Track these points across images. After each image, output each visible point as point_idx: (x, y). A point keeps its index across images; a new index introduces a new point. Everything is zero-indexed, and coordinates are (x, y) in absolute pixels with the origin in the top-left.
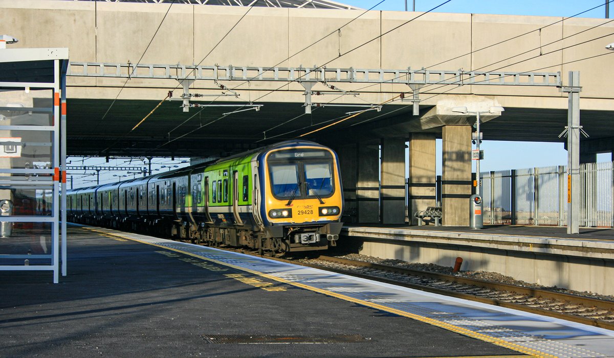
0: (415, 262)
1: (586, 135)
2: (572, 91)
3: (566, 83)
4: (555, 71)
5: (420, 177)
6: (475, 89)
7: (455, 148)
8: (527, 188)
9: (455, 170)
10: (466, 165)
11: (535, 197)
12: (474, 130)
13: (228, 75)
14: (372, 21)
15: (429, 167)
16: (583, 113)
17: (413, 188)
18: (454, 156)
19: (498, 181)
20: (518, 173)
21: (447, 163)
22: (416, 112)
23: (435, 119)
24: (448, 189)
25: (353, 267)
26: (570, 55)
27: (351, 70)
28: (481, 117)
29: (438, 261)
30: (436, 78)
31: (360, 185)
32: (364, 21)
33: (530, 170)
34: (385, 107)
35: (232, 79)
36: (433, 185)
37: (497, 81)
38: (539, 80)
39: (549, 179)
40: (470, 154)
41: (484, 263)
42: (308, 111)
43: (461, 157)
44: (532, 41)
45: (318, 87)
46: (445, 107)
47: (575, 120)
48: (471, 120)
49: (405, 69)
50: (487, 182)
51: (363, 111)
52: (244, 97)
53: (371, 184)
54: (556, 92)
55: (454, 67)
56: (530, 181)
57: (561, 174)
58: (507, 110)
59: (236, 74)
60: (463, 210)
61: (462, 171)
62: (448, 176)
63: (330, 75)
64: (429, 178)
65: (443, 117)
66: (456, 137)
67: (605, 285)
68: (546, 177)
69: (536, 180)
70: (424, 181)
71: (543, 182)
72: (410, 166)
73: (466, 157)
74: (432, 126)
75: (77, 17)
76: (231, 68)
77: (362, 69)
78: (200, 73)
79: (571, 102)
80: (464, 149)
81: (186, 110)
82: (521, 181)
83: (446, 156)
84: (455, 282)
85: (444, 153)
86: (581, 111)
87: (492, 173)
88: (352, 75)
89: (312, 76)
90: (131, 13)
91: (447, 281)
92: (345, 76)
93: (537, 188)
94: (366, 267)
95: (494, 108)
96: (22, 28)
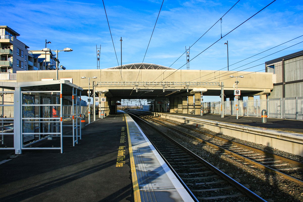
0: (188, 124)
1: (225, 96)
2: (222, 86)
3: (221, 85)
4: (218, 82)
5: (190, 104)
6: (201, 86)
7: (197, 98)
8: (212, 106)
9: (197, 103)
10: (200, 102)
11: (214, 108)
12: (201, 94)
13: (146, 84)
14: (179, 72)
15: (192, 102)
16: (224, 91)
17: (189, 106)
18: (197, 100)
19: (207, 104)
20: (211, 103)
21: (196, 101)
22: (188, 91)
23: (193, 92)
24: (196, 107)
25: (175, 125)
26: (221, 79)
27: (173, 82)
28: (202, 92)
29: (193, 124)
30: (192, 84)
31: (178, 105)
32: (177, 72)
33: (213, 102)
34: (181, 90)
35: (147, 85)
36: (193, 106)
37: (205, 84)
38: (215, 84)
39: (217, 104)
40: (200, 99)
41: (203, 126)
42: (164, 91)
43: (199, 100)
44: (213, 75)
45: (166, 86)
46: (195, 90)
47: (223, 93)
48: (200, 92)
49: (185, 82)
50: (204, 104)
51: (176, 91)
52: (150, 88)
53: (181, 105)
54: (219, 86)
55: (196, 81)
56: (213, 104)
57: (219, 103)
58: (208, 90)
59: (148, 84)
60: (199, 111)
61: (199, 103)
62: (196, 104)
63: (168, 83)
64: (192, 104)
65: (195, 92)
66: (197, 96)
67: (231, 134)
68: (216, 104)
69: (214, 104)
70: (191, 105)
71: (216, 105)
72: (188, 102)
73: (200, 100)
74: (192, 93)
75: (117, 73)
76: (147, 82)
77: (175, 82)
78: (140, 84)
79: (222, 89)
80: (199, 98)
81: (137, 92)
82: (211, 104)
83: (195, 100)
84: (196, 132)
85: (195, 99)
86: (224, 90)
87: (205, 103)
88: (173, 83)
89: (165, 84)
90: (129, 71)
91: (194, 131)
92: (172, 84)
93: (214, 106)
94: (177, 125)
95: (205, 90)
96: (106, 75)
